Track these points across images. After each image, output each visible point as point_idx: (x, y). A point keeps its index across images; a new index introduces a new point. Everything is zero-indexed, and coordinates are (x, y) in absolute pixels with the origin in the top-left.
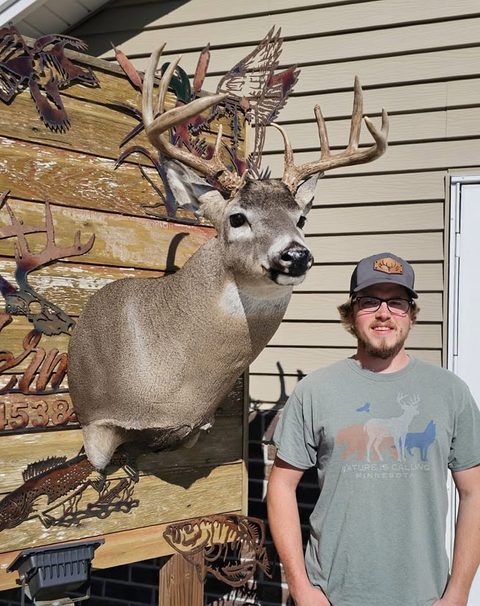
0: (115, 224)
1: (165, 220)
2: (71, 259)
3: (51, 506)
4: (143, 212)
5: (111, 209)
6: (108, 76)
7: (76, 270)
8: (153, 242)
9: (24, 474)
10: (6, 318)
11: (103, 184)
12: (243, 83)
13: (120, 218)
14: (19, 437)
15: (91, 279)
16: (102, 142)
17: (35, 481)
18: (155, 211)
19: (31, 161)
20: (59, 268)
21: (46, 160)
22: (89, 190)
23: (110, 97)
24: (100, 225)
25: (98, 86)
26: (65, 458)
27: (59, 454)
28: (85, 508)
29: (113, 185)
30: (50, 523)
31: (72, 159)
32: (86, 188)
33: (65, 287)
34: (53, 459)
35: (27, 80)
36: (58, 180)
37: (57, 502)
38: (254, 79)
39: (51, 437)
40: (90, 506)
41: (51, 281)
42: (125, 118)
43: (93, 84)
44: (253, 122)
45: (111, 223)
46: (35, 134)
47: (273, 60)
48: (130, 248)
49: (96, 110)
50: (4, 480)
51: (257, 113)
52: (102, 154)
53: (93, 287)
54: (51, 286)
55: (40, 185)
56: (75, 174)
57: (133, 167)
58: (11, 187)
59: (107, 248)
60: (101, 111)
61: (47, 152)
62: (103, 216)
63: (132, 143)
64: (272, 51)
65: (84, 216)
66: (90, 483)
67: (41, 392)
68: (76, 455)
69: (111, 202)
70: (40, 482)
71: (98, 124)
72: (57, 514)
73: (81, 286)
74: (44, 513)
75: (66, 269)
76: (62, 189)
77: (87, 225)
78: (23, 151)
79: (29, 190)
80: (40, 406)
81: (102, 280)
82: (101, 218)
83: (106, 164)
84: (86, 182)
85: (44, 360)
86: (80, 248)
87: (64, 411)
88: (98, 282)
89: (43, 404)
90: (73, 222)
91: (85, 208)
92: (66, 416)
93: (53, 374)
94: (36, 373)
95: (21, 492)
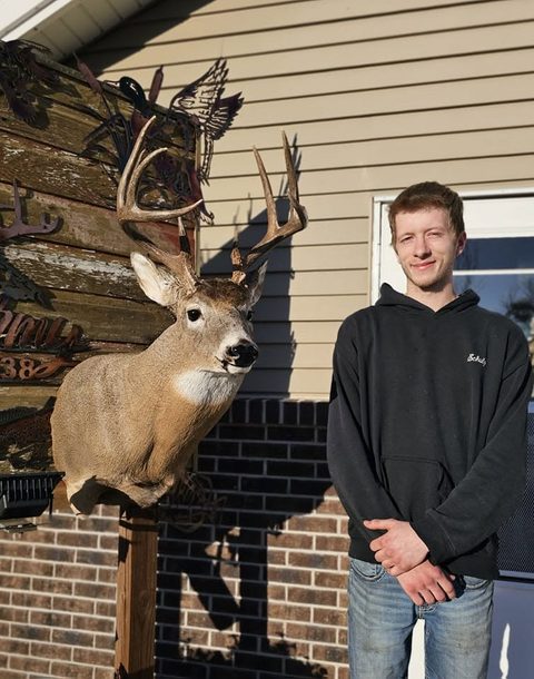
0: (78, 210)
2: (37, 236)
4: (103, 203)
5: (74, 197)
7: (40, 246)
8: (111, 230)
11: (67, 174)
12: (193, 102)
13: (82, 206)
15: (55, 256)
16: (65, 138)
17: (3, 426)
19: (1, 146)
20: (26, 244)
21: (14, 147)
22: (53, 177)
24: (64, 209)
27: (26, 404)
29: (76, 176)
31: (38, 149)
33: (31, 261)
34: (23, 410)
36: (25, 165)
38: (203, 100)
39: (18, 391)
41: (18, 254)
42: (87, 120)
45: (73, 209)
46: (4, 123)
48: (90, 232)
49: (61, 109)
52: (66, 148)
53: (57, 263)
54: (19, 257)
55: (9, 169)
56: (41, 163)
57: (95, 163)
59: (71, 230)
61: (14, 140)
62: (68, 202)
64: (219, 78)
65: (49, 201)
67: (10, 350)
68: (42, 407)
69: (74, 191)
70: (9, 427)
71: (62, 121)
73: (46, 261)
74: (15, 455)
75: (33, 245)
76: (29, 173)
77: (52, 208)
80: (8, 362)
81: (66, 258)
82: (65, 204)
83: (69, 157)
84: (52, 171)
85: (12, 321)
86: (45, 227)
87: (30, 369)
88: (62, 259)
89: (12, 361)
90: (40, 204)
91: (49, 194)
92: (32, 373)
93: (20, 334)
94: (6, 332)
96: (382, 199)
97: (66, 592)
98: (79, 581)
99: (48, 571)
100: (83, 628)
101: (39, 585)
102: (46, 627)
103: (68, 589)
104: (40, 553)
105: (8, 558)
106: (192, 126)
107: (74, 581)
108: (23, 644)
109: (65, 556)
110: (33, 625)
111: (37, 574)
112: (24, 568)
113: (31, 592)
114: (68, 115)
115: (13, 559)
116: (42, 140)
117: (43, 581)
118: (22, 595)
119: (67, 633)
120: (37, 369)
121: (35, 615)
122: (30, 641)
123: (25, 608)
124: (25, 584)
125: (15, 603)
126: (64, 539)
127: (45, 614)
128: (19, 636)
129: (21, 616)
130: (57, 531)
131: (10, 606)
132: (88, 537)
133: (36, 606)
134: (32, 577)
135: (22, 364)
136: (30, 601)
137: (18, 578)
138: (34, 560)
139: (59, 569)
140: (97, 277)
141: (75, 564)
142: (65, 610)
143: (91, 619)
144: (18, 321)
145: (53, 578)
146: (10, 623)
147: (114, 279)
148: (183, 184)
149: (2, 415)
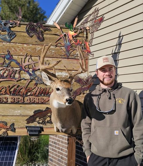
0: (54, 60)
1: (66, 58)
4: (60, 57)
5: (53, 57)
6: (52, 28)
8: (63, 64)
10: (30, 80)
11: (51, 51)
12: (87, 23)
14: (33, 105)
17: (36, 114)
18: (64, 57)
19: (35, 49)
21: (39, 48)
22: (48, 53)
24: (50, 60)
25: (51, 31)
26: (42, 110)
28: (47, 121)
29: (53, 51)
30: (39, 123)
34: (40, 110)
35: (34, 32)
36: (41, 52)
37: (41, 119)
39: (39, 105)
40: (48, 121)
42: (57, 37)
43: (50, 30)
46: (36, 43)
50: (30, 113)
51: (91, 30)
54: (39, 74)
55: (37, 53)
57: (58, 47)
58: (31, 54)
60: (51, 36)
61: (39, 46)
62: (51, 58)
63: (58, 42)
66: (48, 116)
67: (37, 96)
70: (37, 114)
71: (50, 39)
72: (41, 121)
74: (38, 121)
77: (47, 61)
78: (34, 46)
79: (35, 54)
80: (37, 99)
82: (51, 59)
83: (52, 47)
89: (38, 98)
92: (42, 101)
93: (40, 92)
94: (36, 92)
95: (33, 116)
106: (87, 30)
114: (53, 37)
120: (44, 100)
135: (40, 99)
140: (59, 76)
144: (39, 89)
146: (64, 161)
147: (63, 76)
148: (84, 47)
149: (35, 111)
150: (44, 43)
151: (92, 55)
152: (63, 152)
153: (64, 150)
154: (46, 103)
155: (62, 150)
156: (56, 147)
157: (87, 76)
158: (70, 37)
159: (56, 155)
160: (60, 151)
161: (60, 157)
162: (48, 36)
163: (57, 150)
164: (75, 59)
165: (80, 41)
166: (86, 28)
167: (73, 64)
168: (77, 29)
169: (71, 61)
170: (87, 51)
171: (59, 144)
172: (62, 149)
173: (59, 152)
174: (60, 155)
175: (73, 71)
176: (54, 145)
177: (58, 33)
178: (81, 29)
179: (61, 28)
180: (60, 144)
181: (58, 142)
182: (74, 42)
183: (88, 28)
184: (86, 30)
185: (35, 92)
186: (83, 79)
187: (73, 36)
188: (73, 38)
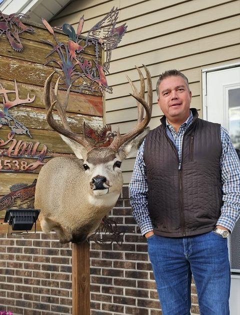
2: (26, 105)
3: (22, 203)
6: (39, 30)
7: (28, 109)
9: (11, 188)
11: (38, 74)
12: (100, 32)
14: (8, 174)
15: (34, 113)
16: (37, 57)
17: (15, 192)
18: (62, 87)
19: (8, 64)
20: (21, 108)
21: (14, 64)
22: (33, 76)
23: (41, 39)
24: (38, 91)
26: (27, 184)
27: (25, 182)
29: (43, 75)
31: (25, 64)
32: (31, 76)
33: (24, 116)
35: (5, 31)
36: (19, 72)
37: (24, 202)
38: (105, 30)
41: (18, 113)
42: (47, 48)
44: (105, 49)
46: (10, 54)
47: (114, 21)
49: (35, 44)
50: (2, 190)
51: (107, 45)
52: (37, 62)
53: (36, 117)
54: (18, 115)
55: (12, 74)
56: (26, 70)
57: (52, 68)
59: (41, 101)
60: (37, 44)
61: (14, 61)
64: (113, 18)
65: (31, 88)
67: (14, 158)
68: (31, 184)
69: (42, 82)
71: (35, 50)
73: (31, 116)
74: (19, 205)
75: (24, 109)
76: (22, 76)
77: (32, 91)
78: (5, 60)
79: (8, 76)
80: (16, 162)
81: (39, 114)
82: (38, 89)
83: (39, 66)
84: (31, 73)
85: (16, 144)
86: (29, 100)
87: (25, 165)
88: (38, 115)
90: (26, 89)
91: (31, 84)
92: (26, 167)
93: (20, 150)
94: (14, 149)
95: (9, 195)
96: (206, 70)
97: (56, 287)
98: (62, 281)
99: (48, 276)
100: (65, 304)
101: (44, 283)
102: (48, 303)
103: (57, 284)
104: (44, 267)
105: (30, 270)
107: (59, 281)
108: (38, 312)
109: (55, 268)
110: (42, 303)
111: (43, 278)
112: (37, 275)
113: (41, 286)
114: (38, 46)
115: (33, 270)
116: (26, 60)
117: (46, 281)
118: (37, 288)
119: (58, 307)
120: (29, 166)
121: (43, 297)
122: (41, 311)
123: (38, 294)
124: (38, 282)
125: (34, 292)
126: (54, 260)
127: (47, 297)
128: (36, 308)
129: (37, 298)
130: (51, 256)
131: (32, 293)
132: (65, 259)
133: (43, 294)
134: (41, 279)
135: (22, 163)
136: (41, 291)
137: (35, 280)
138: (41, 271)
139: (53, 275)
141: (60, 273)
142: (56, 295)
143: (68, 300)
144: (19, 144)
145: (50, 280)
146: (32, 302)
148: (95, 74)
149: (14, 186)
150: (25, 56)
151: (110, 90)
152: (31, 284)
153: (32, 280)
154: (34, 171)
155: (26, 281)
156: (10, 280)
157: (102, 126)
158: (71, 52)
159: (12, 295)
160: (23, 285)
161: (23, 296)
162: (31, 43)
163: (15, 284)
164: (82, 94)
165: (89, 61)
166: (98, 40)
167: (78, 103)
168: (84, 40)
169: (75, 97)
170: (102, 81)
171: (18, 273)
172: (27, 279)
173: (19, 288)
174: (24, 293)
175: (78, 115)
176: (6, 276)
177: (50, 41)
178: (90, 41)
179: (55, 32)
180: (23, 271)
181: (15, 269)
182: (78, 62)
183: (101, 41)
184: (99, 43)
185: (10, 150)
186: (97, 131)
187: (76, 51)
188: (77, 54)
